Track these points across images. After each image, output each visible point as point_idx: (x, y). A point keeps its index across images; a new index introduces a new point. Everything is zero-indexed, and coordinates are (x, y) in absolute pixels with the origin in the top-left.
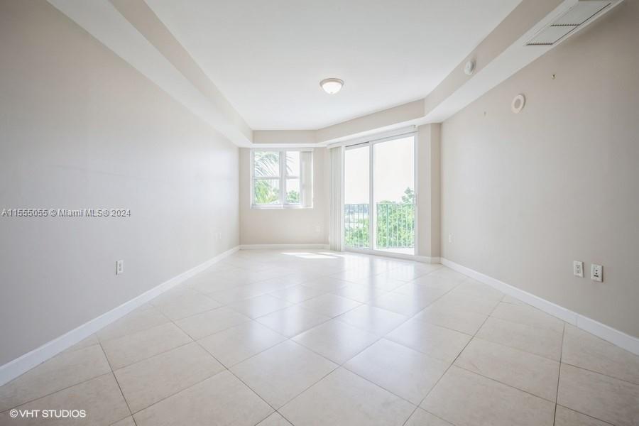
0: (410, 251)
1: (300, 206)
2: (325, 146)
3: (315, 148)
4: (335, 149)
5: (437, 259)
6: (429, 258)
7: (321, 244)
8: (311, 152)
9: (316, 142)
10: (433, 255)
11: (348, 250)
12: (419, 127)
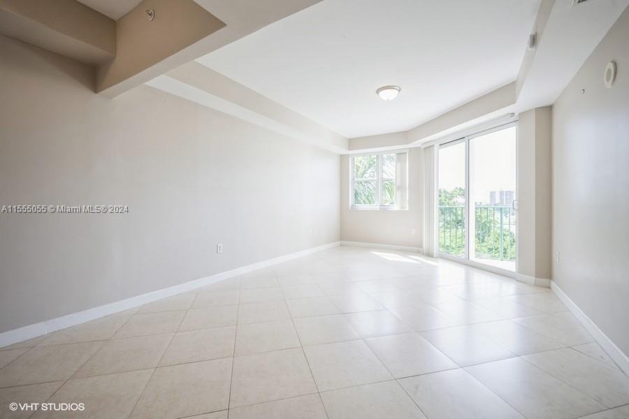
0: (510, 266)
1: (396, 207)
2: (420, 145)
3: (410, 149)
4: (429, 148)
5: (545, 281)
6: (532, 279)
7: (417, 248)
8: (405, 153)
9: (407, 143)
10: (538, 275)
11: (442, 257)
12: (520, 114)
